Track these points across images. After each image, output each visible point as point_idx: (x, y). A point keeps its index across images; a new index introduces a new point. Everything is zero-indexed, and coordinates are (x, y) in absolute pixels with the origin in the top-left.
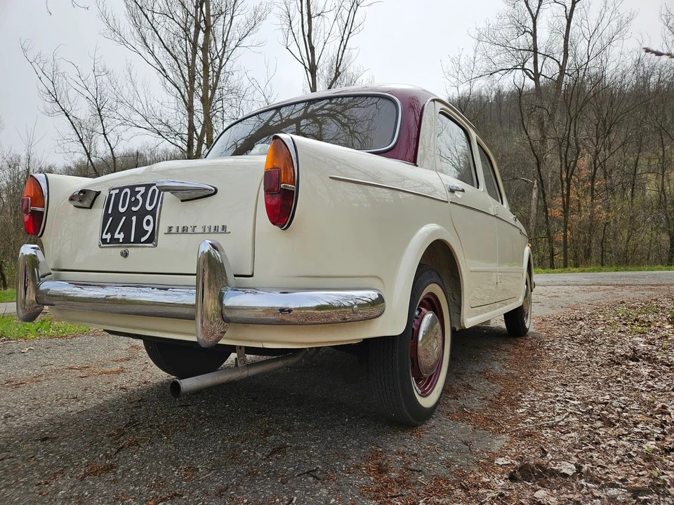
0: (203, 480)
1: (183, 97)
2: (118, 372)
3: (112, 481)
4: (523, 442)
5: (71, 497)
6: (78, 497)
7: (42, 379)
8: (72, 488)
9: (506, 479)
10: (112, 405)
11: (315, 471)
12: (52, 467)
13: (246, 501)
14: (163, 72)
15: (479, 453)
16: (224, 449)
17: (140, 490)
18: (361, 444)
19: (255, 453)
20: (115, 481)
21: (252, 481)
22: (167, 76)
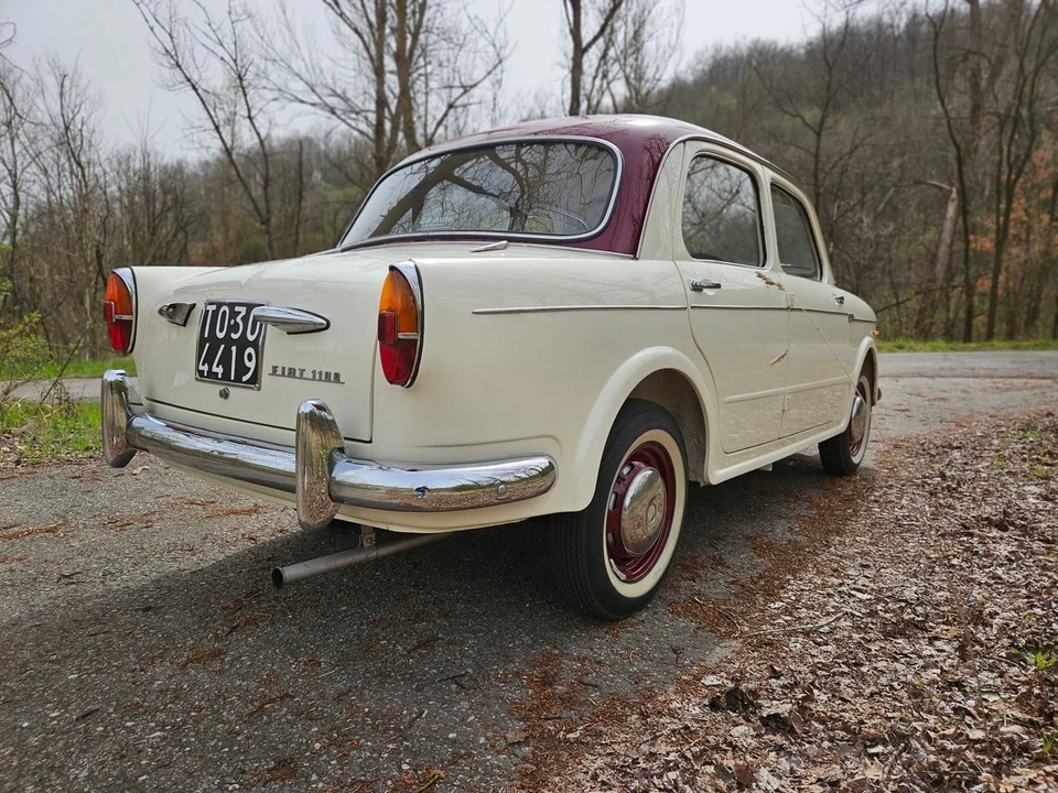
0: (322, 679)
1: (367, 49)
2: (249, 512)
3: (216, 672)
4: (756, 654)
5: (167, 690)
6: (175, 690)
7: (154, 518)
8: (170, 677)
9: (705, 705)
10: (233, 563)
11: (462, 676)
12: (151, 648)
13: (367, 710)
14: (335, 7)
15: (688, 665)
16: (359, 637)
17: (247, 685)
18: (534, 642)
19: (394, 646)
20: (220, 672)
21: (381, 684)
22: (341, 15)
